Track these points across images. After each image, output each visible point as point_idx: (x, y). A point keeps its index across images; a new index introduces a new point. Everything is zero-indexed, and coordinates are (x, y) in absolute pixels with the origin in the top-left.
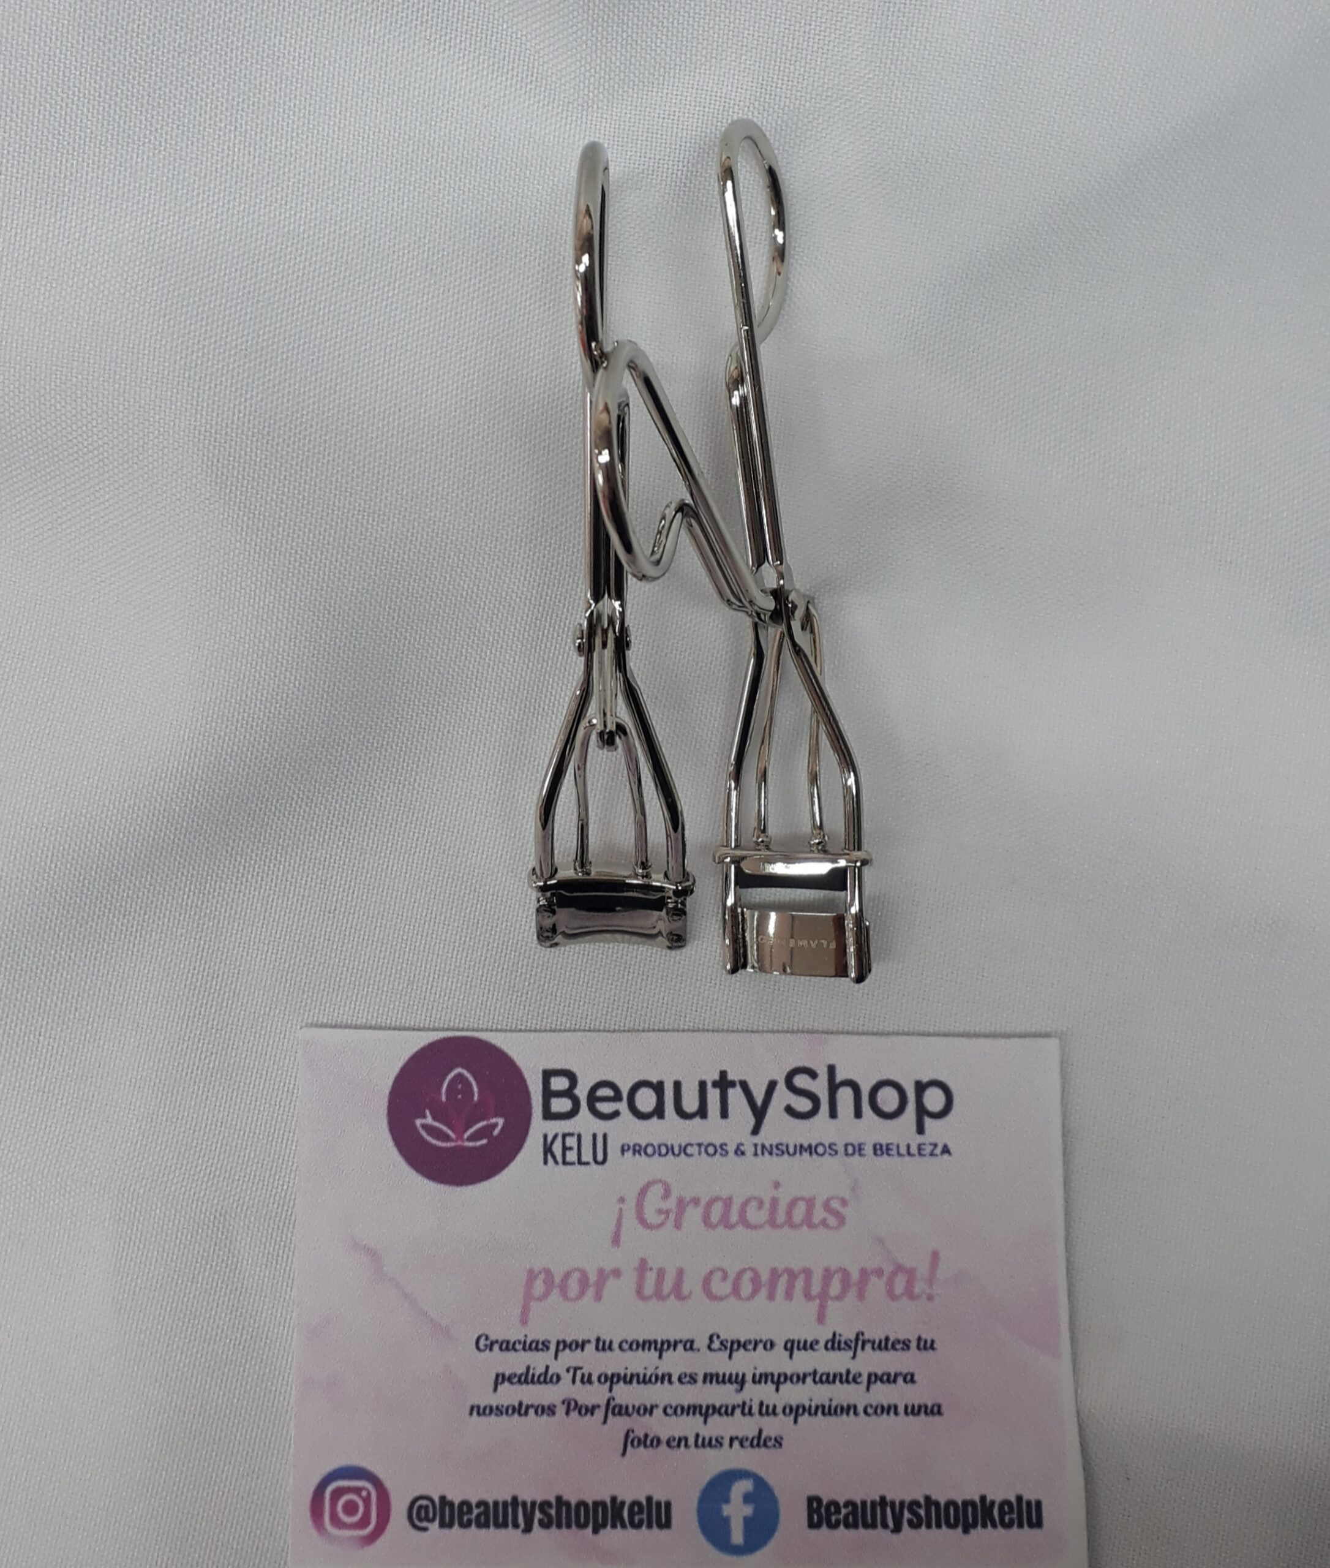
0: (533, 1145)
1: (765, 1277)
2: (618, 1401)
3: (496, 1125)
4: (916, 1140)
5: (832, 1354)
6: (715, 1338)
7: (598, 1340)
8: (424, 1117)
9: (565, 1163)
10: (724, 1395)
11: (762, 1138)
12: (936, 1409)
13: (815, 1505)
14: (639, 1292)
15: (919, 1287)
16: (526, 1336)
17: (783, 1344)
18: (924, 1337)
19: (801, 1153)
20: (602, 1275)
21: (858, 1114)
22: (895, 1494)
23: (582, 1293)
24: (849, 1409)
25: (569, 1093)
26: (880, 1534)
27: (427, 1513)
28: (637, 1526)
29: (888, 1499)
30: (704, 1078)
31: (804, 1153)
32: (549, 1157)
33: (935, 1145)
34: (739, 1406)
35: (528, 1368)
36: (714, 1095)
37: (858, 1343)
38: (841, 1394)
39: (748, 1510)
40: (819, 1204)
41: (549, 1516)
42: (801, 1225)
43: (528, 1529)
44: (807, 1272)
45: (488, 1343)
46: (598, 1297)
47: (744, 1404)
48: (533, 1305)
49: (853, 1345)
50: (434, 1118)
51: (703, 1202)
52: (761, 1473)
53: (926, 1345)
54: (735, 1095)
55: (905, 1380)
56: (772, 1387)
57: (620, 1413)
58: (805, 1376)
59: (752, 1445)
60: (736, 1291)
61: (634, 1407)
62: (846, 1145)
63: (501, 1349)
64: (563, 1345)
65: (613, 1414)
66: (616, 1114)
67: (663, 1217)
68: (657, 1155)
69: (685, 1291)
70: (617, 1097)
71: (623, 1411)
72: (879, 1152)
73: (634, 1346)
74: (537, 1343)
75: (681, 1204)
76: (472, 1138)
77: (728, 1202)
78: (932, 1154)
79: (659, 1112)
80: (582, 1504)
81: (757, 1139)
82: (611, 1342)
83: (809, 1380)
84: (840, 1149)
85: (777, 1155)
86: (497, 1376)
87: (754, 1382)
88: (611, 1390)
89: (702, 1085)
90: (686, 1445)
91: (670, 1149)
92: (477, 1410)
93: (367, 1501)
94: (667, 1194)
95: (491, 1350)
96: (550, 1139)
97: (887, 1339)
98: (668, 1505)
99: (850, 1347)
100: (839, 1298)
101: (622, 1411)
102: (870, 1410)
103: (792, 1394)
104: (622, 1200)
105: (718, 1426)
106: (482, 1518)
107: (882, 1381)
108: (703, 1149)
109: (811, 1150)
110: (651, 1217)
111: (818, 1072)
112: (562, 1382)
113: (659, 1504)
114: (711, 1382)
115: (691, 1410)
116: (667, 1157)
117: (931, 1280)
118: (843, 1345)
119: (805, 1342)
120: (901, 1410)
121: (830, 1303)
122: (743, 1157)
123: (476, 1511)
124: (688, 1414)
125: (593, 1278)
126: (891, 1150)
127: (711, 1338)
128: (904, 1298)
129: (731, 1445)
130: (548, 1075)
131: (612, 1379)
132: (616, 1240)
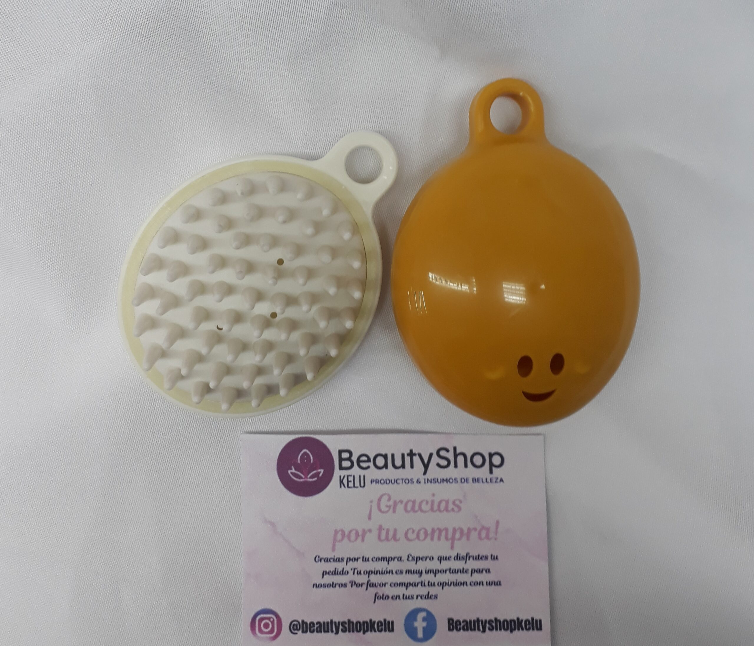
1: (429, 531)
3: (320, 473)
4: (489, 476)
6: (410, 556)
7: (363, 557)
10: (414, 578)
12: (499, 583)
13: (451, 622)
15: (491, 535)
16: (334, 556)
17: (437, 558)
19: (443, 482)
20: (364, 532)
21: (466, 466)
22: (483, 617)
23: (356, 538)
24: (464, 584)
25: (349, 459)
26: (477, 633)
27: (297, 626)
28: (380, 631)
30: (403, 452)
35: (336, 569)
36: (407, 459)
37: (467, 557)
38: (461, 578)
39: (424, 624)
41: (346, 628)
42: (443, 511)
43: (337, 633)
45: (320, 559)
46: (363, 540)
48: (337, 544)
50: (295, 469)
51: (405, 501)
52: (430, 609)
53: (495, 558)
54: (416, 459)
56: (432, 575)
58: (446, 571)
61: (378, 584)
62: (461, 479)
63: (325, 561)
65: (370, 586)
69: (398, 537)
70: (369, 460)
72: (474, 481)
77: (414, 502)
79: (386, 466)
80: (358, 622)
82: (368, 559)
83: (448, 572)
85: (433, 483)
86: (323, 572)
89: (403, 455)
90: (399, 598)
91: (390, 481)
92: (316, 586)
97: (479, 556)
98: (393, 622)
100: (460, 539)
101: (373, 585)
102: (472, 584)
104: (371, 502)
106: (319, 628)
109: (447, 481)
111: (450, 449)
114: (409, 573)
115: (401, 584)
117: (496, 532)
119: (446, 557)
120: (485, 583)
121: (456, 542)
122: (420, 484)
123: (316, 626)
124: (400, 586)
127: (408, 556)
129: (417, 598)
130: (340, 452)
131: (369, 573)
132: (370, 518)
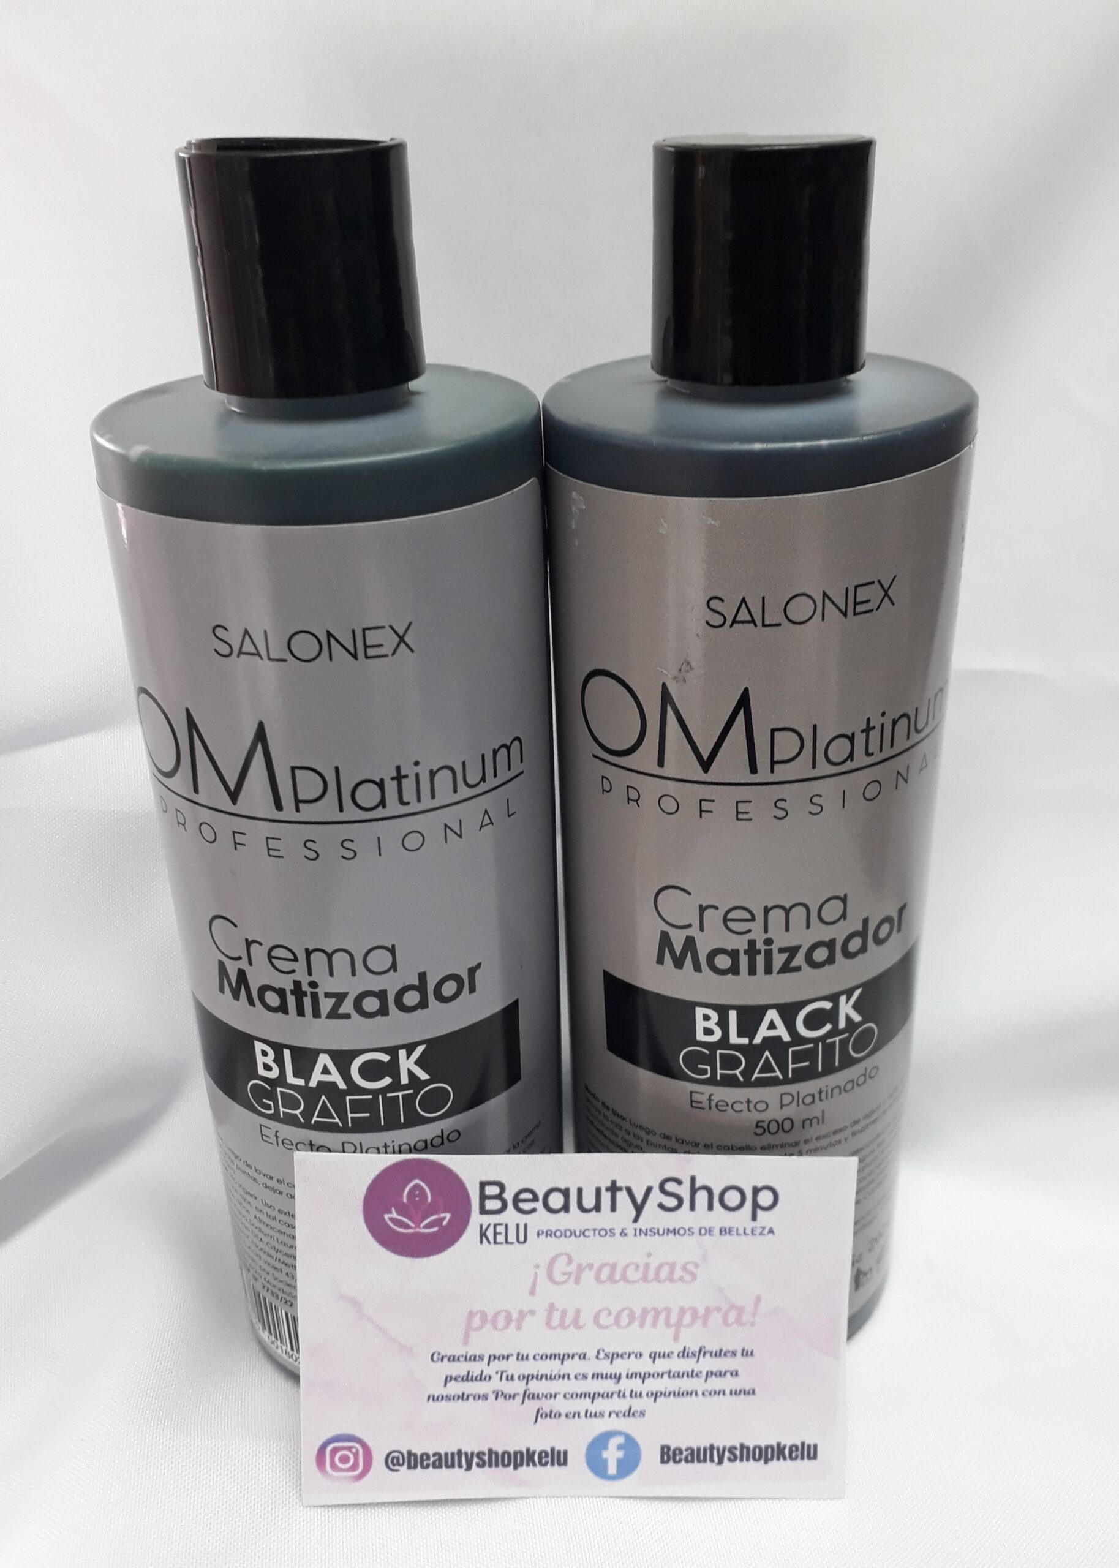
0: (472, 1232)
2: (532, 1391)
5: (682, 1360)
8: (390, 1212)
9: (495, 1242)
11: (641, 1224)
14: (548, 1324)
18: (746, 1348)
29: (715, 1445)
31: (670, 1234)
32: (484, 1239)
33: (764, 1228)
34: (616, 1392)
40: (678, 1268)
44: (668, 1310)
47: (620, 1392)
49: (697, 1354)
55: (732, 1374)
57: (533, 1398)
59: (624, 1415)
60: (617, 1322)
64: (493, 1358)
66: (534, 1210)
67: (567, 1277)
68: (563, 1236)
71: (536, 1396)
73: (544, 1357)
74: (475, 1357)
75: (580, 1269)
76: (426, 1227)
78: (761, 1234)
81: (639, 1225)
84: (696, 1231)
87: (627, 1376)
88: (527, 1383)
93: (356, 1455)
94: (570, 1261)
95: (442, 1360)
96: (484, 1227)
99: (695, 1355)
103: (652, 1385)
105: (600, 1405)
107: (716, 1375)
108: (597, 1232)
110: (558, 1276)
112: (492, 1380)
113: (559, 1453)
116: (571, 1239)
118: (690, 1355)
125: (515, 1316)
126: (732, 1231)
128: (735, 1325)
